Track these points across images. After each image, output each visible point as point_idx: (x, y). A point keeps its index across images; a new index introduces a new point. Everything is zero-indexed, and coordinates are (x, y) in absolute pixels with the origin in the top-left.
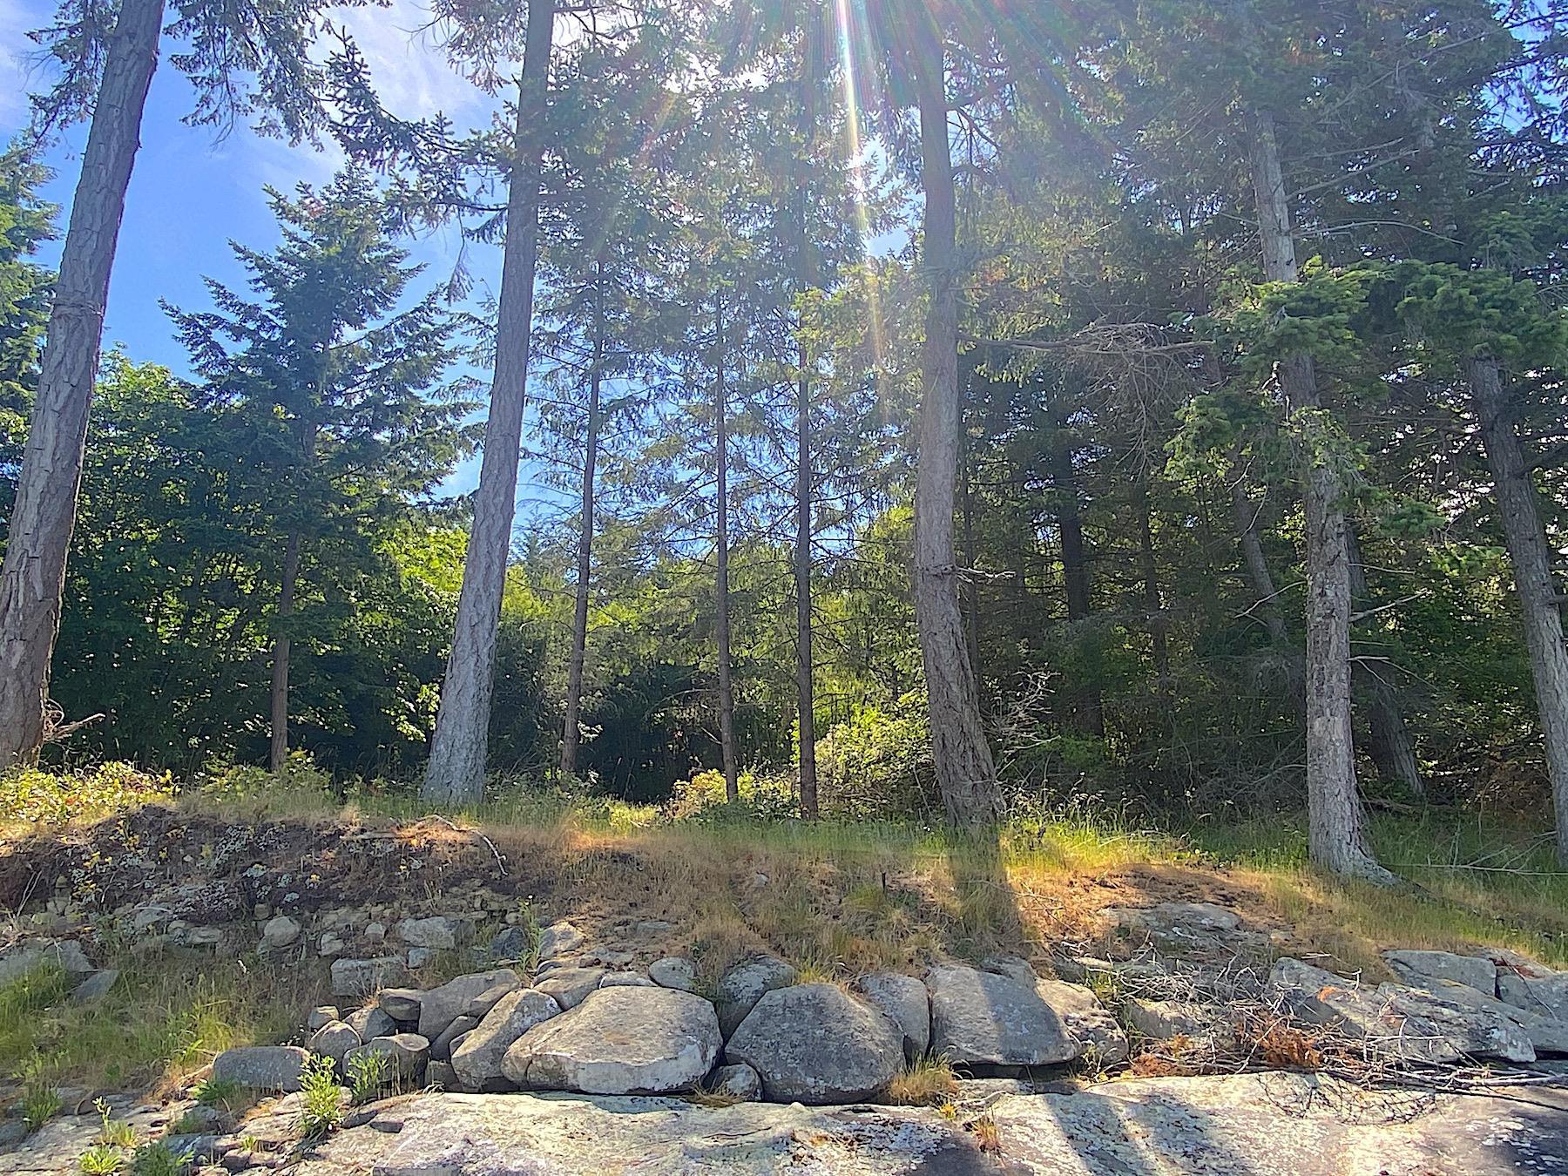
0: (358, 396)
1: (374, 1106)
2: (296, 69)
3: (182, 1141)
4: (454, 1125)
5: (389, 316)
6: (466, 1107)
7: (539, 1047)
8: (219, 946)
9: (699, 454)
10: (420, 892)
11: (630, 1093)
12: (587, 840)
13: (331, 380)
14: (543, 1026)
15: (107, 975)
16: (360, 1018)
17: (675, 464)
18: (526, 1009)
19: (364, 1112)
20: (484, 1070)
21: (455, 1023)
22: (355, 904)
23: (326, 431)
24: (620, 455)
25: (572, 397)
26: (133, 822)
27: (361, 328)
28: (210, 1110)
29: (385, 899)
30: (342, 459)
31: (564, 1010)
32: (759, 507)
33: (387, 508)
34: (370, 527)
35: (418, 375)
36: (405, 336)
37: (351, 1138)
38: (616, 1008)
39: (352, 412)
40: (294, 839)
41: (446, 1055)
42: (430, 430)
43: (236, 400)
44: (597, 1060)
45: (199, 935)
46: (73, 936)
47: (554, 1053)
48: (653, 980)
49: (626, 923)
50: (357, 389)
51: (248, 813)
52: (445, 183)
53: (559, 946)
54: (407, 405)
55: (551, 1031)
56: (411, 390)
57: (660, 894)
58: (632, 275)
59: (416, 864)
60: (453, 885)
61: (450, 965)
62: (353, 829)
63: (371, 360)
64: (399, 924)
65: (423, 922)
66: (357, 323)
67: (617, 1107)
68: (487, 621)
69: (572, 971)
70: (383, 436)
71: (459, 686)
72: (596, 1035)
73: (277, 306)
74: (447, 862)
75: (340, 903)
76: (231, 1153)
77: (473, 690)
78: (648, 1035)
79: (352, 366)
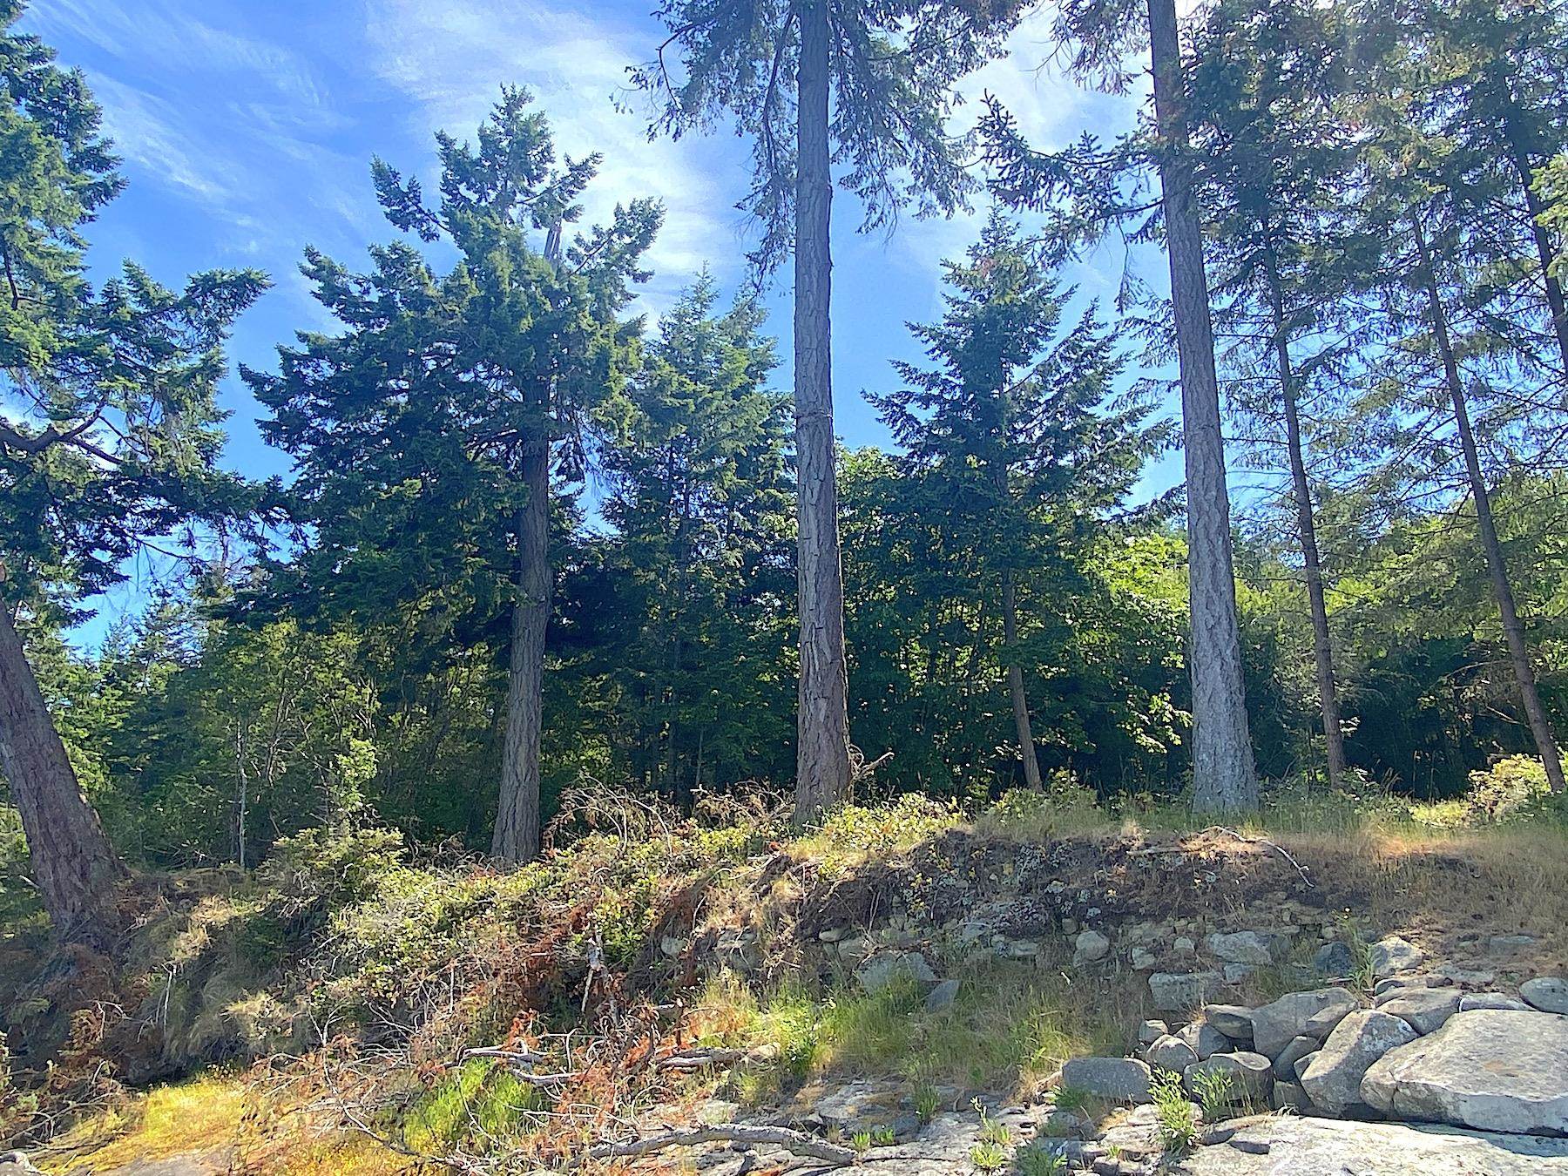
0: (1037, 429)
1: (1229, 1124)
2: (938, 148)
3: (1051, 1144)
4: (1328, 1152)
5: (1050, 346)
6: (1335, 1134)
7: (1402, 1074)
8: (1038, 958)
9: (1424, 392)
10: (1220, 906)
11: (1530, 1132)
12: (1399, 845)
13: (1012, 421)
14: (1399, 1051)
15: (951, 985)
16: (1192, 1033)
17: (1397, 411)
18: (1375, 1032)
19: (1220, 1128)
20: (1341, 1095)
21: (1294, 1043)
22: (1158, 918)
23: (1015, 469)
24: (1326, 417)
25: (1258, 370)
26: (941, 845)
27: (1029, 364)
28: (1070, 1116)
29: (1187, 913)
30: (1034, 492)
31: (1422, 1035)
32: (1519, 434)
33: (1084, 529)
34: (1071, 550)
35: (1089, 395)
36: (1070, 359)
37: (1214, 1155)
38: (1489, 1035)
39: (1035, 445)
40: (1083, 856)
41: (1292, 1076)
42: (1112, 443)
43: (935, 461)
44: (1480, 1093)
45: (1020, 948)
46: (917, 949)
47: (1423, 1081)
48: (1528, 1003)
49: (1474, 937)
50: (1035, 422)
51: (1037, 834)
52: (1100, 197)
53: (1394, 963)
54: (1084, 425)
55: (1413, 1057)
56: (1085, 409)
57: (1509, 903)
58: (1302, 221)
59: (1211, 878)
60: (1255, 898)
61: (1273, 982)
62: (1137, 844)
63: (1042, 392)
64: (1206, 939)
65: (1232, 937)
66: (1023, 361)
67: (1519, 1147)
68: (1225, 623)
69: (1419, 991)
70: (1066, 461)
71: (1209, 692)
72: (1472, 1063)
73: (952, 368)
74: (1242, 874)
75: (1142, 918)
76: (1100, 1160)
77: (1224, 696)
78: (1540, 1067)
79: (1028, 401)
